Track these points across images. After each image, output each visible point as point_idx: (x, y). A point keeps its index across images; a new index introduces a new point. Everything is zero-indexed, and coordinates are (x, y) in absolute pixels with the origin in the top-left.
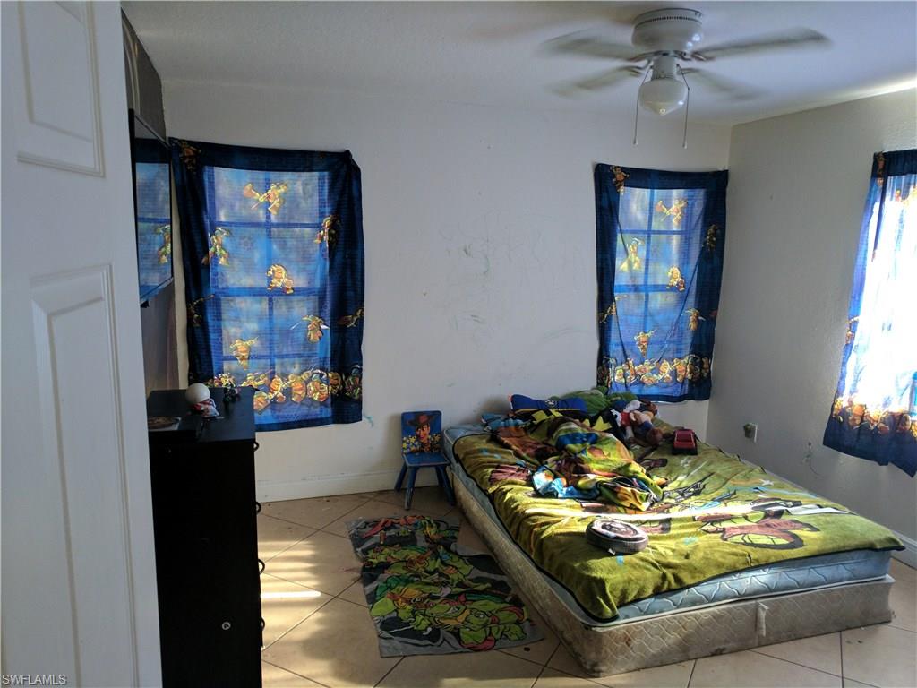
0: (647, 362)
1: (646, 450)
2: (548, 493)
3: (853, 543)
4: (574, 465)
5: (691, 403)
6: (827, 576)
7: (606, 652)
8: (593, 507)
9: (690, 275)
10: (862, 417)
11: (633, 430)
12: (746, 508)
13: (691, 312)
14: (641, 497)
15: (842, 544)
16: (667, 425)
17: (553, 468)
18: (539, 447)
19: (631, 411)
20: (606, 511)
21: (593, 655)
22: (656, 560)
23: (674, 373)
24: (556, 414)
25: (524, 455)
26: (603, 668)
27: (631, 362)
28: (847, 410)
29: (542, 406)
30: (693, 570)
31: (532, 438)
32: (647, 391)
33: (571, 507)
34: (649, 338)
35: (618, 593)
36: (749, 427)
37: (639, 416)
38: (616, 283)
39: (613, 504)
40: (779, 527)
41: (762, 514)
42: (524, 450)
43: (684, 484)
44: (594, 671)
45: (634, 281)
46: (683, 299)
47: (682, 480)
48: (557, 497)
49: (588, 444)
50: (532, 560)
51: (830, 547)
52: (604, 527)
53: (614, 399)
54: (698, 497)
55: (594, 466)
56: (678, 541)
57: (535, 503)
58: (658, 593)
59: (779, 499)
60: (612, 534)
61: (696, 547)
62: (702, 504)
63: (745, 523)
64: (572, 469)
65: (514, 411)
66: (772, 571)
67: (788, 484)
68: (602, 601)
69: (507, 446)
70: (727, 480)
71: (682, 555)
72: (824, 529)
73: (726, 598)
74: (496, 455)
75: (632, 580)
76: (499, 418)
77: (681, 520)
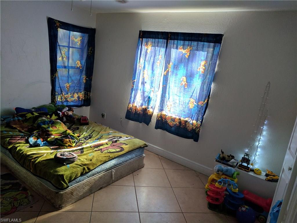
0: (69, 94)
1: (71, 124)
2: (36, 145)
3: (136, 147)
4: (45, 133)
5: (84, 107)
6: (130, 158)
7: (64, 199)
8: (55, 148)
9: (83, 64)
10: (136, 110)
11: (66, 118)
12: (106, 141)
13: (84, 76)
14: (72, 142)
15: (134, 148)
16: (77, 115)
17: (37, 135)
18: (30, 127)
19: (65, 111)
20: (60, 149)
21: (59, 202)
22: (81, 164)
23: (79, 97)
24: (36, 114)
25: (23, 131)
26: (63, 206)
27: (63, 94)
28: (132, 108)
29: (29, 111)
30: (93, 164)
31: (26, 124)
32: (69, 104)
33: (46, 149)
34: (70, 85)
35: (68, 178)
36: (103, 114)
37: (68, 113)
38: (58, 64)
39: (62, 146)
40: (117, 146)
41: (112, 142)
42: (23, 129)
43: (86, 135)
44: (60, 208)
45: (64, 64)
46: (81, 71)
47: (85, 134)
48: (40, 146)
49: (50, 125)
50: (32, 172)
51: (131, 149)
52: (61, 155)
53: (58, 107)
54: (91, 139)
55: (53, 133)
56: (87, 155)
57: (31, 150)
58: (82, 174)
59: (115, 137)
60: (65, 157)
61: (93, 156)
62: (92, 141)
63: (107, 146)
64: (45, 135)
65: (17, 114)
66: (116, 159)
67: (117, 132)
68: (63, 182)
69: (16, 128)
70: (99, 132)
71: (89, 160)
72: (129, 144)
73: (103, 171)
74: (10, 133)
75: (73, 172)
76: (10, 117)
77: (87, 148)
